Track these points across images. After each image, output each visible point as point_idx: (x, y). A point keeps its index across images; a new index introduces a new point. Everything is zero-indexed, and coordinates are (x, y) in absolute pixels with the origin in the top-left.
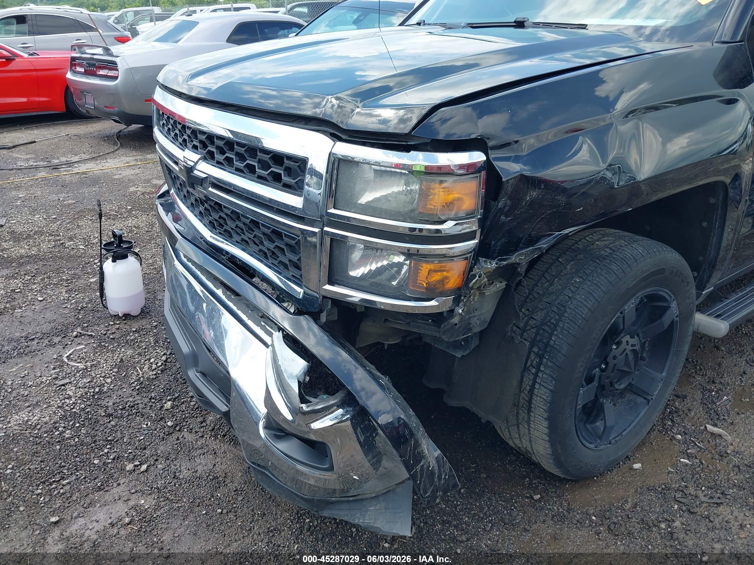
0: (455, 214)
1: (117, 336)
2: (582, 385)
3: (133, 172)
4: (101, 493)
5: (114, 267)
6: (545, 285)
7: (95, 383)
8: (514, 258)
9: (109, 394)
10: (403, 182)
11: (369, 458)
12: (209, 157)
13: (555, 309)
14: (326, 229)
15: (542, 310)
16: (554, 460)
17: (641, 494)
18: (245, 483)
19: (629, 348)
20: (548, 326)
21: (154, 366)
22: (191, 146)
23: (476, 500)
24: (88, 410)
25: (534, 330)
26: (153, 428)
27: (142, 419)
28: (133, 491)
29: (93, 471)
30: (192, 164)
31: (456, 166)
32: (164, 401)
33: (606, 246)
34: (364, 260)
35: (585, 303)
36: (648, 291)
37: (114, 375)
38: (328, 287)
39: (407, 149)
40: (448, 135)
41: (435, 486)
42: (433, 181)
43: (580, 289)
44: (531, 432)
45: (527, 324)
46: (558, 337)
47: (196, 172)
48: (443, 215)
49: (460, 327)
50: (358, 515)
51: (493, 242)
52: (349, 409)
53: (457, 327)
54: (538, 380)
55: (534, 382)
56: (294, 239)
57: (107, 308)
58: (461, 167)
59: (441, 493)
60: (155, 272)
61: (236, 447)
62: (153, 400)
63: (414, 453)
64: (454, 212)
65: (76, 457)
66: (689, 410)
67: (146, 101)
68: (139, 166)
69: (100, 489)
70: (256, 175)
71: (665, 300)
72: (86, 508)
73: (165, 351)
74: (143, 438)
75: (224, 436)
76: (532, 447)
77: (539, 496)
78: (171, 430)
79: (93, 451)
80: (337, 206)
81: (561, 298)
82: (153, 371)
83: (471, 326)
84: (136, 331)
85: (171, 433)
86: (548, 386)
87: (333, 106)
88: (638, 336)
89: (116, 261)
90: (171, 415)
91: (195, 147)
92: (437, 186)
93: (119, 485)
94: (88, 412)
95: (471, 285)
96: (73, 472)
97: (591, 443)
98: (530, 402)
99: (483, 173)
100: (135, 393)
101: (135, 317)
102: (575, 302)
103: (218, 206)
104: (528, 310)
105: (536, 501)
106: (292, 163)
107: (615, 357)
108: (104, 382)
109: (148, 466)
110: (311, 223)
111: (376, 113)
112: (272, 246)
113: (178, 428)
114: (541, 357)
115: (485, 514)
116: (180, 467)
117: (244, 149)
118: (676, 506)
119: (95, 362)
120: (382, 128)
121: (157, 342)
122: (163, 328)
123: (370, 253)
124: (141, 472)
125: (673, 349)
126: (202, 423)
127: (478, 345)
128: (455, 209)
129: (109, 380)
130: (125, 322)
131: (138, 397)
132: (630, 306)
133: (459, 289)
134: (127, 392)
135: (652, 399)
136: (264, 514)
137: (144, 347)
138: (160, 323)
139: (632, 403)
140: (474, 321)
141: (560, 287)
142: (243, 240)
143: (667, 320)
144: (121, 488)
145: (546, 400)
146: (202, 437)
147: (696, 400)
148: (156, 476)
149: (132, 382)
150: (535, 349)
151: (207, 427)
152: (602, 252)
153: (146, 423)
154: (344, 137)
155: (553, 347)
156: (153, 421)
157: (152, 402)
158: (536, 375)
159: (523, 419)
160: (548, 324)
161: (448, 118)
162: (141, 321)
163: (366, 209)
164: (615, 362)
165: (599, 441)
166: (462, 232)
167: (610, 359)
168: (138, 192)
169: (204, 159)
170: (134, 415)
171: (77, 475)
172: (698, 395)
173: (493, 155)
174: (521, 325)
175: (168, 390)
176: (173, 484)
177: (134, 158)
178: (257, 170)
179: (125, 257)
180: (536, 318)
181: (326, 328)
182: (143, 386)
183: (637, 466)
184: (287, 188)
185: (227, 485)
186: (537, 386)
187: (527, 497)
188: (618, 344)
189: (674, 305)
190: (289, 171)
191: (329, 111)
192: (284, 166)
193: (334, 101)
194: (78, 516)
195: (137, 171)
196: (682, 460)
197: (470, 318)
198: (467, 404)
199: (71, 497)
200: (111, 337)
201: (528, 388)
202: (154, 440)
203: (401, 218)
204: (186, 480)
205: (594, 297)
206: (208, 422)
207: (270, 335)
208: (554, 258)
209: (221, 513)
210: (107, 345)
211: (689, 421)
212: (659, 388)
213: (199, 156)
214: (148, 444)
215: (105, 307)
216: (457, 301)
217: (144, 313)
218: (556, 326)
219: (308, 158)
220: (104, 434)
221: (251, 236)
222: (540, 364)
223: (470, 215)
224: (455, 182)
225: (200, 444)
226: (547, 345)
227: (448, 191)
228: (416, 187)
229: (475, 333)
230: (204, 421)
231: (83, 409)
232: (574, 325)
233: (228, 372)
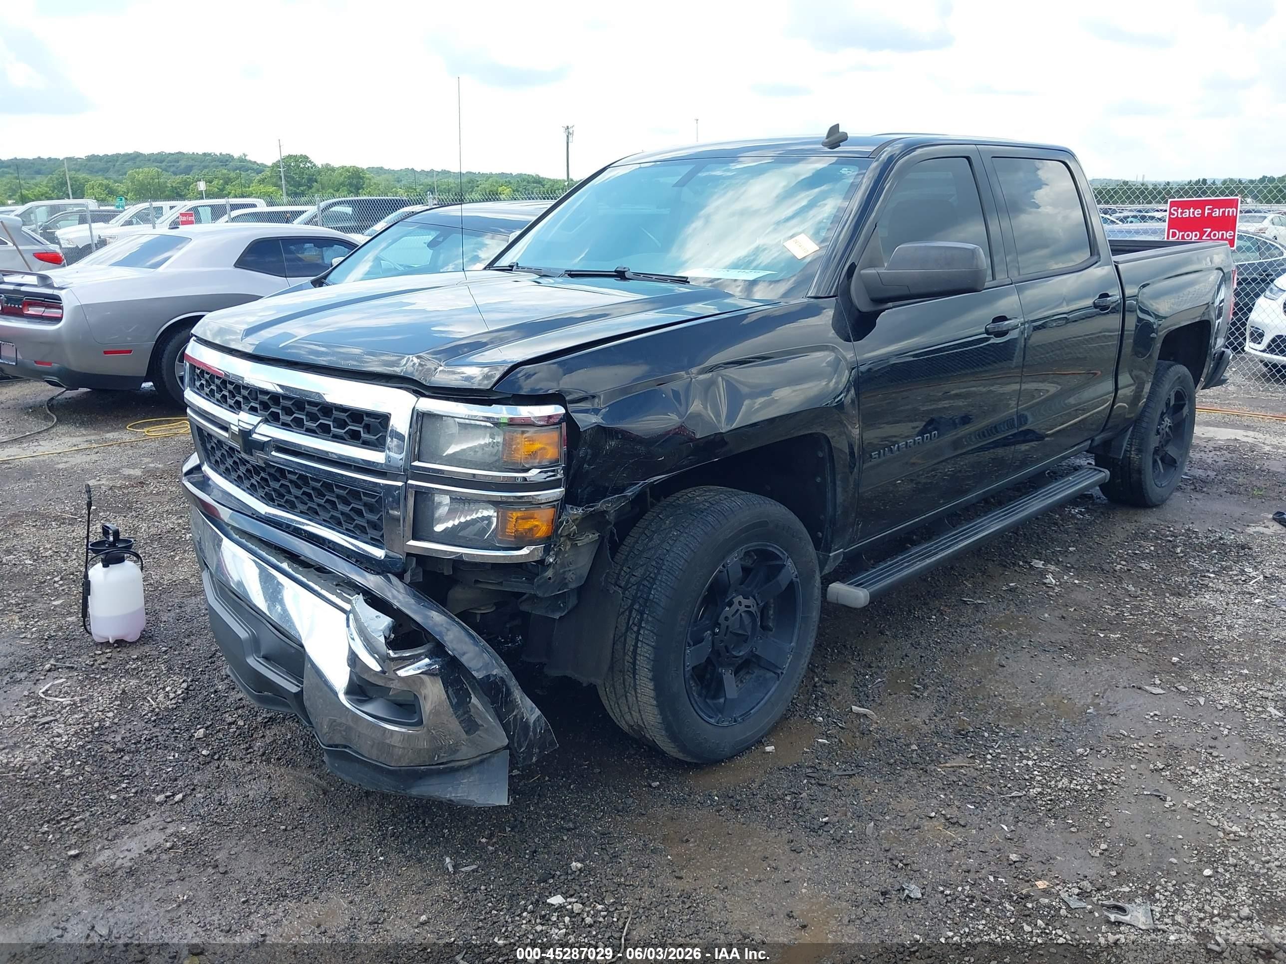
0: (539, 463)
1: (110, 666)
2: (689, 643)
3: (88, 459)
4: (127, 826)
5: (106, 574)
6: (645, 542)
7: (91, 719)
8: (600, 506)
9: (114, 729)
10: (488, 435)
11: (459, 713)
12: (273, 419)
13: (654, 563)
14: (410, 482)
15: (642, 566)
16: (667, 730)
17: (771, 773)
18: (312, 801)
19: (743, 608)
20: (648, 581)
21: (172, 695)
22: (248, 408)
23: (587, 794)
24: (89, 747)
25: (635, 587)
26: (183, 759)
27: (166, 752)
28: (169, 820)
29: (111, 806)
30: (251, 427)
31: (535, 417)
32: (193, 731)
33: (706, 501)
34: (452, 513)
35: (681, 554)
36: (753, 545)
37: (116, 709)
38: (412, 543)
39: (489, 403)
40: (533, 390)
41: (530, 740)
42: (515, 431)
43: (678, 542)
44: (639, 699)
45: (628, 582)
46: (658, 591)
47: (255, 436)
48: (527, 463)
49: (555, 581)
50: (450, 789)
51: (579, 490)
52: (437, 659)
53: (551, 581)
54: (640, 638)
55: (637, 640)
56: (373, 497)
57: (90, 634)
58: (541, 418)
59: (537, 750)
60: (150, 589)
61: (295, 770)
62: (178, 731)
63: (506, 701)
64: (537, 461)
65: (85, 795)
66: (838, 694)
67: (106, 353)
68: (96, 450)
69: (124, 822)
70: (331, 434)
71: (777, 557)
72: (111, 840)
73: (185, 678)
74: (170, 769)
75: (279, 759)
76: (642, 719)
77: (658, 783)
78: (208, 759)
79: (106, 788)
80: (421, 459)
81: (660, 552)
82: (171, 700)
83: (567, 581)
84: (137, 658)
85: (208, 763)
86: (650, 643)
87: (414, 364)
88: (754, 597)
89: (108, 566)
90: (205, 745)
91: (253, 410)
92: (519, 435)
93: (148, 816)
94: (89, 749)
95: (559, 532)
96: (85, 809)
97: (711, 718)
98: (634, 664)
99: (564, 424)
100: (150, 726)
101: (131, 643)
102: (672, 554)
103: (280, 473)
104: (629, 568)
105: (655, 788)
106: (373, 420)
107: (726, 619)
108: (103, 717)
109: (183, 796)
110: (395, 477)
111: (459, 371)
112: (347, 509)
113: (216, 757)
114: (642, 613)
115: (597, 804)
116: (226, 794)
117: (317, 409)
118: (805, 781)
119: (85, 697)
120: (466, 385)
121: (170, 669)
122: (176, 653)
123: (457, 506)
124: (176, 803)
125: (799, 616)
126: (247, 749)
127: (577, 604)
128: (538, 457)
129: (111, 714)
130: (119, 650)
131: (154, 730)
132: (734, 560)
133: (549, 538)
134: (139, 725)
135: (782, 673)
136: (338, 826)
137: (153, 675)
138: (171, 648)
139: (761, 679)
140: (570, 576)
141: (658, 542)
142: (310, 508)
143: (783, 579)
144: (153, 819)
145: (649, 659)
146: (250, 762)
147: (847, 685)
148: (195, 805)
149: (143, 713)
150: (636, 607)
151: (255, 753)
152: (701, 506)
153: (172, 754)
154: (427, 393)
155: (653, 601)
156: (182, 753)
157: (176, 733)
158: (638, 633)
159: (630, 685)
160: (648, 579)
161: (532, 373)
162: (142, 648)
163: (453, 460)
164: (727, 623)
165: (720, 716)
166: (547, 479)
167: (721, 620)
168: (102, 487)
169: (266, 421)
170: (155, 748)
171: (91, 812)
172: (851, 680)
173: (571, 407)
174: (623, 584)
175: (196, 720)
176: (219, 809)
177: (85, 439)
178: (332, 429)
179: (121, 560)
180: (636, 574)
181: (413, 585)
182: (161, 717)
183: (769, 749)
184: (366, 444)
185: (289, 805)
186: (639, 645)
187: (645, 786)
188: (730, 604)
189: (789, 563)
190: (368, 428)
191: (410, 369)
192: (363, 424)
193: (416, 360)
194: (103, 848)
195: (94, 457)
196: (820, 740)
197: (564, 572)
198: (569, 673)
199: (88, 832)
200: (103, 667)
201: (632, 648)
202: (187, 771)
203: (486, 468)
204: (236, 804)
205: (690, 548)
206: (256, 748)
207: (349, 601)
208: (655, 515)
209: (285, 830)
210: (98, 676)
211: (835, 705)
212: (789, 660)
213: (260, 419)
214: (179, 774)
215: (88, 632)
216: (547, 550)
217: (145, 638)
218: (654, 579)
219: (390, 414)
220: (116, 770)
221: (322, 502)
222: (641, 620)
223: (554, 463)
224: (535, 432)
225: (248, 770)
226: (647, 600)
227: (531, 440)
228: (499, 439)
229: (572, 590)
230: (250, 747)
231: (83, 747)
232: (671, 577)
233: (302, 646)
